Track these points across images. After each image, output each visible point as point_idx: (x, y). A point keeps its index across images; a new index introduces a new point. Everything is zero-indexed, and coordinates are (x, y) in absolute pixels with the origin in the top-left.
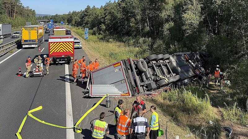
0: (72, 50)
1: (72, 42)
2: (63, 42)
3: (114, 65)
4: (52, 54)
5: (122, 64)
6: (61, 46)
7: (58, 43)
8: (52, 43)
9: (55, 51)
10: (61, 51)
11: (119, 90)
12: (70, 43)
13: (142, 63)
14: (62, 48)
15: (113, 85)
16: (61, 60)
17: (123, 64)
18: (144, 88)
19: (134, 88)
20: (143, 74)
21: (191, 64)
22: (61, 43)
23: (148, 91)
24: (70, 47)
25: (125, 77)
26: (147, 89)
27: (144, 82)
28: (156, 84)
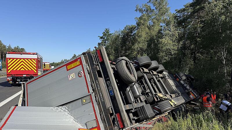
0: (36, 69)
1: (35, 59)
2: (24, 59)
3: (67, 65)
4: (10, 72)
5: (84, 63)
6: (22, 63)
7: (18, 60)
8: (10, 59)
9: (15, 70)
10: (21, 70)
11: (77, 119)
12: (33, 60)
13: (127, 63)
14: (22, 66)
15: (63, 108)
16: (23, 80)
17: (87, 62)
18: (131, 115)
19: (112, 115)
20: (128, 89)
21: (184, 86)
22: (22, 60)
23: (137, 121)
24: (33, 64)
25: (91, 91)
26: (136, 118)
27: (131, 104)
28: (153, 108)
